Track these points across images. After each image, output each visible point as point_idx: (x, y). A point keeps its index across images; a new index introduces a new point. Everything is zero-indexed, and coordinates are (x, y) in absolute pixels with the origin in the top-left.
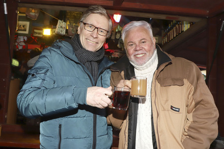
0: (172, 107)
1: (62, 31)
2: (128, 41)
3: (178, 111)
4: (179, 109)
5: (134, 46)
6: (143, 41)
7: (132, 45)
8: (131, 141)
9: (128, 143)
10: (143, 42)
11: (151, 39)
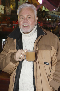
0: (45, 62)
1: (2, 12)
2: (20, 15)
3: (48, 65)
4: (49, 63)
5: (23, 19)
6: (29, 16)
7: (22, 18)
8: (16, 82)
9: (15, 83)
10: (30, 18)
11: (35, 16)
